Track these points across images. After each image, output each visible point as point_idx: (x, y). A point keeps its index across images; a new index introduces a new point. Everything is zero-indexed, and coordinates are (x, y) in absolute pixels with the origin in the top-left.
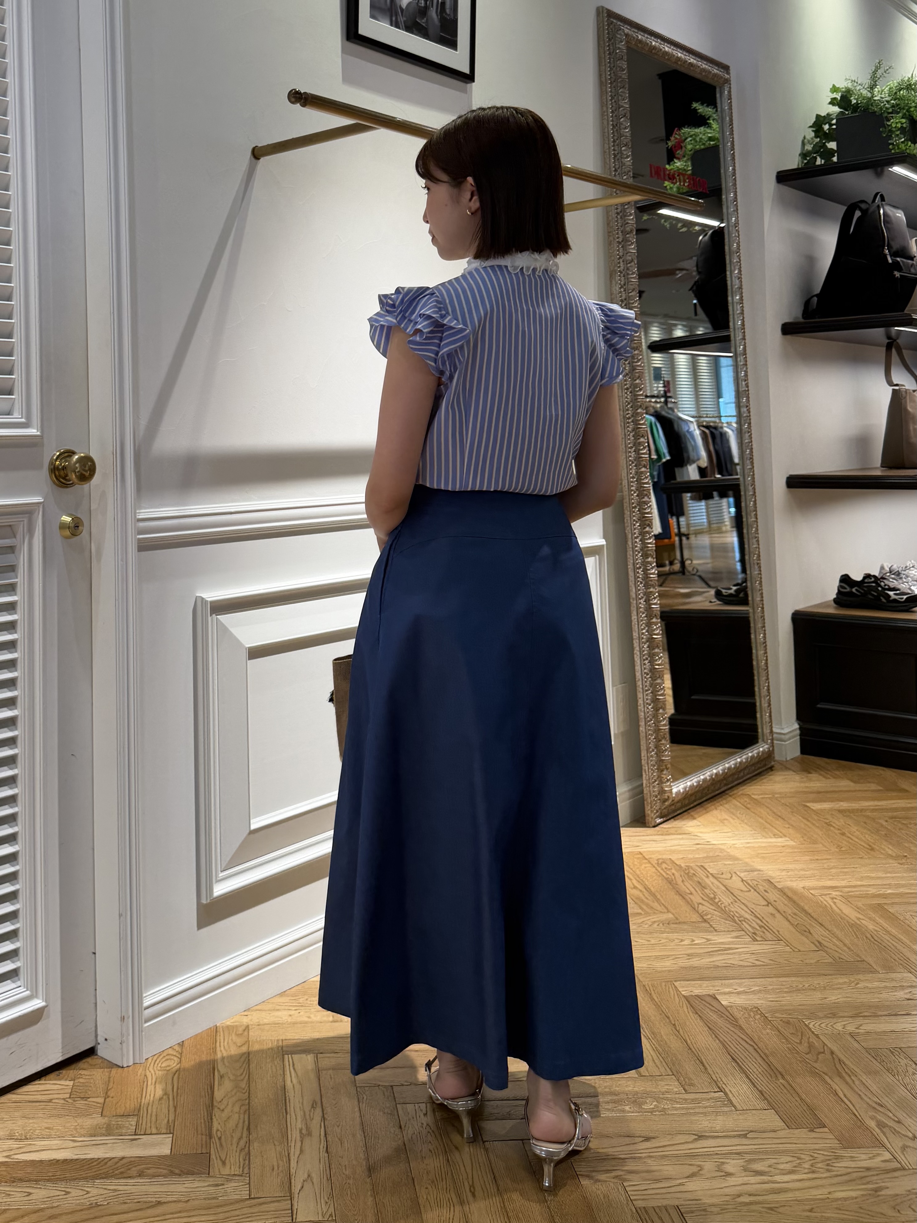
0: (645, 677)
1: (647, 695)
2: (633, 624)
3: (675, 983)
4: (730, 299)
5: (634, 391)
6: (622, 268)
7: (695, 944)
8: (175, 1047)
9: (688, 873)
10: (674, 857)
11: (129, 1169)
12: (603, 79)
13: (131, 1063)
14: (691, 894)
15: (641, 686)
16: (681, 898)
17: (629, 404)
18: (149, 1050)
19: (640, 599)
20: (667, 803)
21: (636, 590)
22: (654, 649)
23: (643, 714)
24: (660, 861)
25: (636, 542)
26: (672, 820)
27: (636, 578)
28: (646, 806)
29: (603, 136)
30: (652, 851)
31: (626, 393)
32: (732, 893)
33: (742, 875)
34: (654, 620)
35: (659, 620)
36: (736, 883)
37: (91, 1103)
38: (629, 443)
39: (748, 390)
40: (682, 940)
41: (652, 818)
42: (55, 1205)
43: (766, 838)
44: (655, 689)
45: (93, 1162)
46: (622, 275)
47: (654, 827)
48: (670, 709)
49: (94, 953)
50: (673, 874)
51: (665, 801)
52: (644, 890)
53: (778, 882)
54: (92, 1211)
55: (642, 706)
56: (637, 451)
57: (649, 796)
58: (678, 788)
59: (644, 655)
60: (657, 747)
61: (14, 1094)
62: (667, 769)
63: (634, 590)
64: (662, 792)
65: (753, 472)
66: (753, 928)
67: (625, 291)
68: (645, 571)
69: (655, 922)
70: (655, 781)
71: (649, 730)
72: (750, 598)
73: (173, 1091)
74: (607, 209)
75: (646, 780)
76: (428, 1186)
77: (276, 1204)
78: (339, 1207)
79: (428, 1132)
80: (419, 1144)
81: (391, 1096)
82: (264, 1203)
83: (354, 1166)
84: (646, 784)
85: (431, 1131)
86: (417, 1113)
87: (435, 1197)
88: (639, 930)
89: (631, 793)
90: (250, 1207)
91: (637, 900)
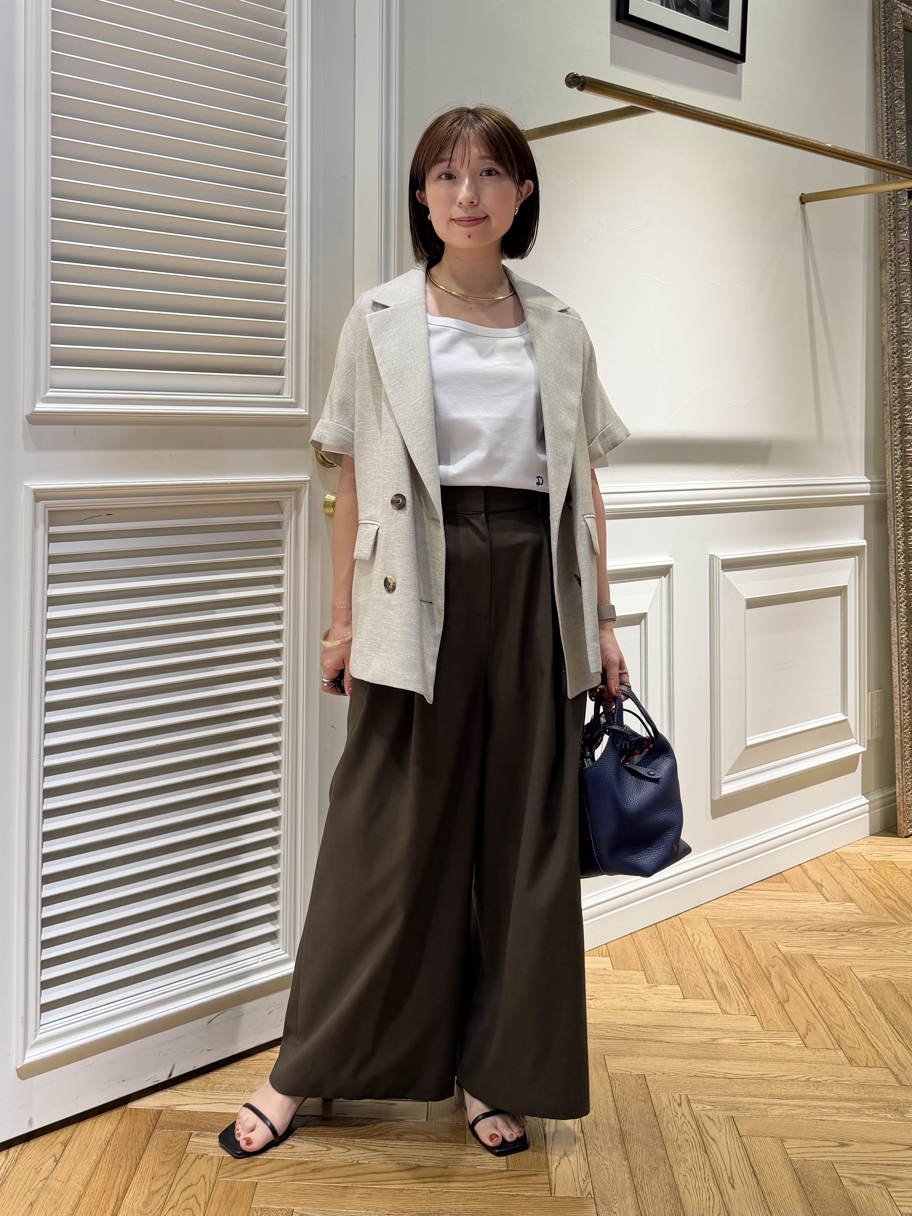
0: (903, 684)
2: (892, 628)
6: (893, 257)
12: (878, 60)
15: (898, 693)
21: (897, 593)
23: (899, 721)
25: (899, 544)
27: (898, 581)
28: (898, 815)
30: (905, 862)
41: (904, 829)
47: (906, 838)
54: (353, 1168)
55: (899, 713)
57: (902, 806)
63: (895, 595)
70: (909, 790)
75: (900, 789)
76: (686, 1174)
77: (535, 1178)
78: (597, 1186)
79: (684, 1122)
80: (675, 1134)
81: (644, 1084)
82: (522, 1176)
83: (610, 1149)
84: (899, 794)
85: (686, 1121)
86: (671, 1103)
87: (694, 1185)
88: (894, 940)
89: (882, 801)
90: (508, 1178)
91: (891, 910)
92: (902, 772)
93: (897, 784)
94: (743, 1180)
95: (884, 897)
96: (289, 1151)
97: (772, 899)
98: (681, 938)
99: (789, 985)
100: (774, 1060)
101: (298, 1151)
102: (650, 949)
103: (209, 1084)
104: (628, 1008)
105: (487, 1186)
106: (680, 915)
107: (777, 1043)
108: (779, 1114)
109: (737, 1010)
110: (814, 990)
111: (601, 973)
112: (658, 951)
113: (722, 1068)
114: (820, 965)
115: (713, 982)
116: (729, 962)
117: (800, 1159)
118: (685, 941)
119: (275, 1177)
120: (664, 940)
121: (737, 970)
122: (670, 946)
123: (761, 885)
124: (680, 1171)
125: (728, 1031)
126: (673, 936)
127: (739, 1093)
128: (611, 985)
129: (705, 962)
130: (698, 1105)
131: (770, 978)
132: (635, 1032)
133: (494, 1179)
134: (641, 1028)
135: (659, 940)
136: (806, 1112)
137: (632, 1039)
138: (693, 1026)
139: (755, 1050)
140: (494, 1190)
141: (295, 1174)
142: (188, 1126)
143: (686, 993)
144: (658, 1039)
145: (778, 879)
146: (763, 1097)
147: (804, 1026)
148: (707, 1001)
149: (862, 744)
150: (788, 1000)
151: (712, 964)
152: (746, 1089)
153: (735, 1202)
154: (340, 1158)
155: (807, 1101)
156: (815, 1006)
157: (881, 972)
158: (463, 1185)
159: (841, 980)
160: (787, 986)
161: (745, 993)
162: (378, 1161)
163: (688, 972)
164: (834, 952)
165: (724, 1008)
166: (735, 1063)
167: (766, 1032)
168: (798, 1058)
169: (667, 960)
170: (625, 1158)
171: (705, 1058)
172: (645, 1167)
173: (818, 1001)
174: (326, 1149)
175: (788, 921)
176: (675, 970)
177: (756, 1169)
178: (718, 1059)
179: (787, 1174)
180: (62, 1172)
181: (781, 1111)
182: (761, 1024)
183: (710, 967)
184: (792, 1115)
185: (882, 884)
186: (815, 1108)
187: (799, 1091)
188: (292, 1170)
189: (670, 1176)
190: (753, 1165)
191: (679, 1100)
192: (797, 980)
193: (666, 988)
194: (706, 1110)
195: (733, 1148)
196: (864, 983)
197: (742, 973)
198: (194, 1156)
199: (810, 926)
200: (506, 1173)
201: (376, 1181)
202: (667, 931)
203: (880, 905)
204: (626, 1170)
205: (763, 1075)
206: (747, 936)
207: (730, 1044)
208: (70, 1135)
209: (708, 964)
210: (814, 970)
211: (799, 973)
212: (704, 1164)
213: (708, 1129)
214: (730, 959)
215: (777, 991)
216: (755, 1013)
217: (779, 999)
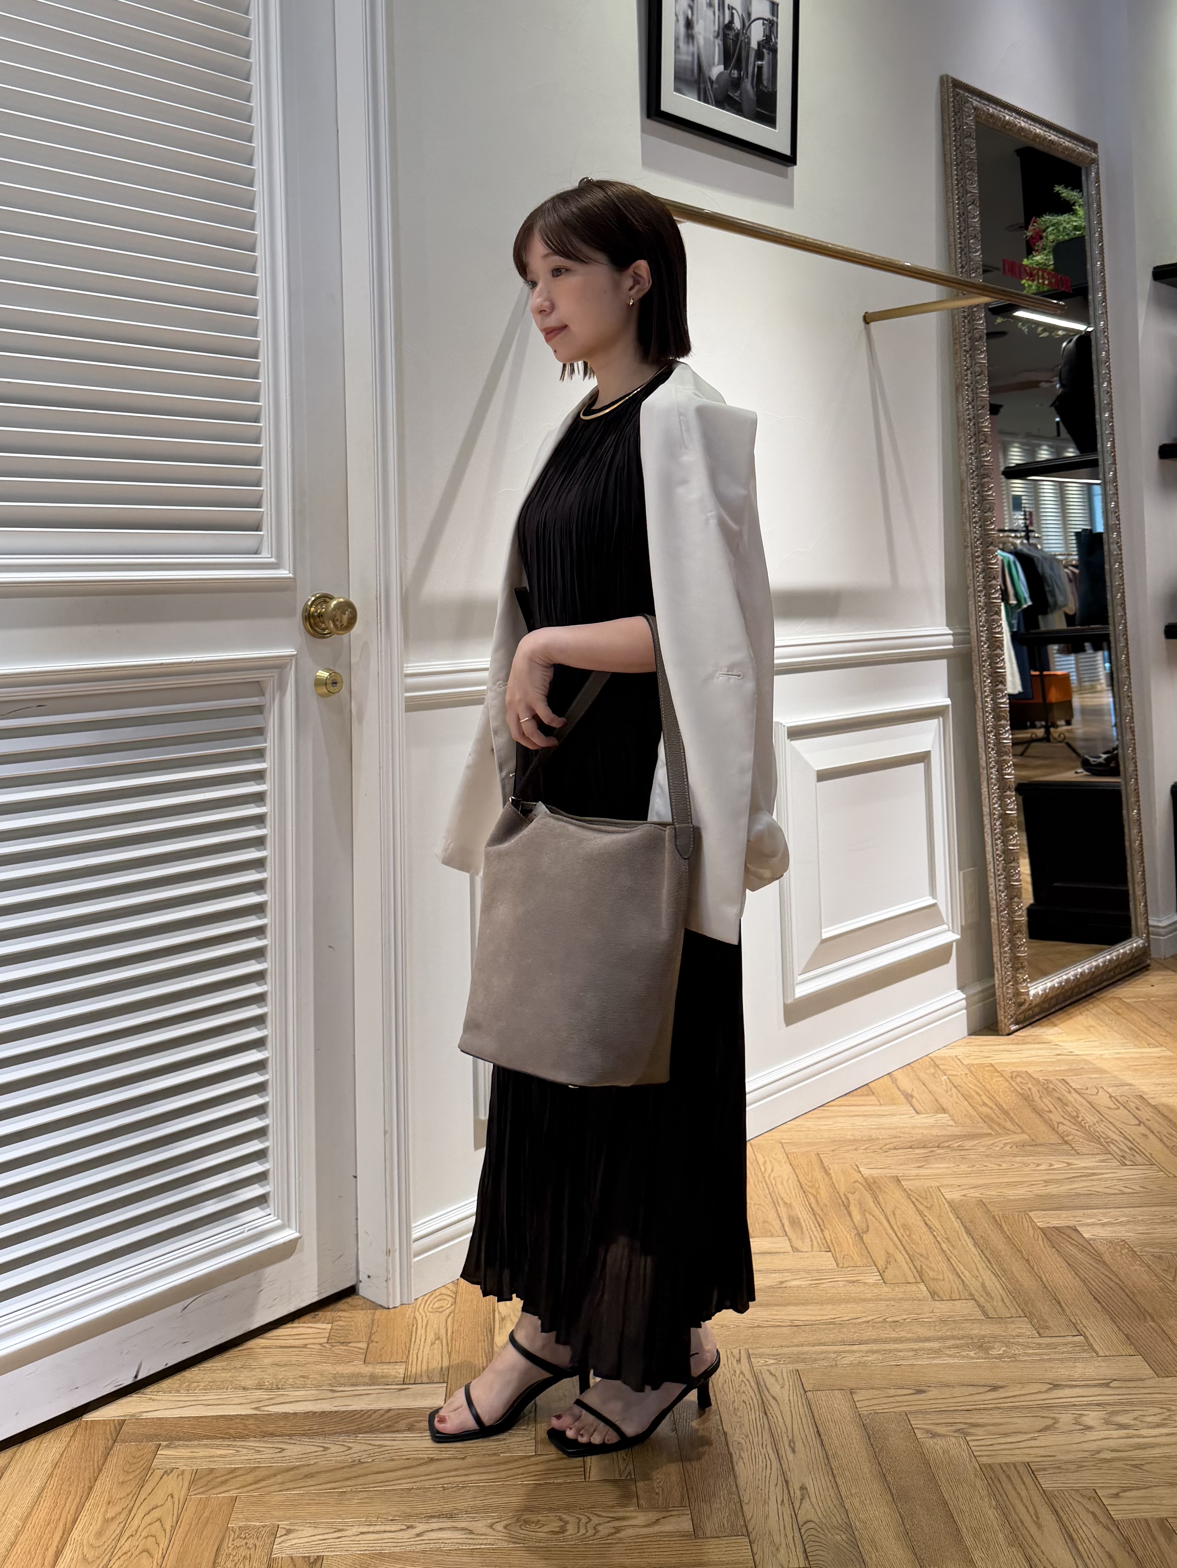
0: (997, 860)
1: (999, 880)
2: (983, 797)
3: (1031, 1214)
4: (1097, 416)
5: (985, 525)
6: (968, 382)
7: (1054, 1169)
8: (449, 1286)
9: (1047, 1088)
10: (1031, 1070)
11: (397, 1422)
12: (948, 160)
13: (398, 1304)
14: (1050, 1112)
15: (992, 870)
16: (1038, 1115)
17: (978, 540)
18: (420, 1288)
19: (991, 768)
20: (1023, 1008)
21: (987, 757)
22: (1007, 827)
23: (994, 903)
24: (1014, 1074)
25: (986, 702)
26: (1029, 1027)
27: (986, 743)
28: (998, 1009)
29: (948, 226)
30: (1005, 1063)
31: (975, 527)
32: (1098, 1111)
33: (1110, 1090)
34: (1008, 793)
35: (1014, 793)
36: (1103, 1100)
37: (351, 1348)
38: (979, 586)
39: (1119, 524)
40: (1038, 1165)
41: (1006, 1025)
42: (312, 1462)
43: (1139, 1047)
44: (1009, 874)
45: (355, 1415)
46: (970, 389)
47: (1009, 1034)
48: (1028, 898)
49: (355, 1177)
50: (1030, 1089)
51: (1021, 1004)
52: (994, 1107)
53: (1153, 1098)
54: (354, 1469)
55: (994, 893)
56: (988, 596)
57: (1002, 999)
58: (1037, 989)
59: (996, 834)
60: (1011, 941)
61: (263, 1338)
62: (1023, 967)
63: (984, 758)
64: (1017, 994)
65: (1125, 620)
66: (1121, 1150)
67: (973, 408)
68: (998, 735)
69: (1008, 1143)
70: (1009, 981)
71: (1002, 921)
72: (1122, 768)
73: (447, 1334)
74: (953, 312)
75: (999, 980)
76: (742, 1441)
78: (638, 1465)
79: (742, 1381)
80: (731, 1393)
82: (552, 1460)
84: (999, 985)
85: (745, 1380)
86: (729, 1358)
87: (749, 1453)
88: (989, 1153)
89: (981, 995)
90: (536, 1464)
91: (986, 1119)
92: (1001, 962)
93: (996, 975)
94: (805, 1443)
95: (981, 1106)
97: (856, 1116)
99: (870, 1214)
100: (847, 1301)
105: (511, 1476)
107: (852, 1280)
108: (849, 1363)
109: (810, 1247)
110: (897, 1216)
113: (788, 1315)
114: (905, 1187)
115: (784, 1217)
116: (804, 1192)
117: (870, 1412)
119: (259, 1488)
121: (812, 1200)
123: (845, 1100)
124: (735, 1438)
125: (798, 1271)
127: (806, 1341)
129: (775, 1192)
130: (759, 1359)
131: (849, 1207)
133: (520, 1467)
136: (880, 1358)
140: (519, 1480)
141: (283, 1483)
145: (865, 1092)
146: (834, 1344)
147: (884, 1258)
148: (776, 1238)
149: (956, 931)
150: (868, 1231)
151: (784, 1196)
152: (815, 1337)
153: (795, 1469)
155: (882, 1345)
156: (896, 1235)
157: (973, 1190)
159: (928, 1203)
160: (867, 1214)
161: (820, 1226)
164: (922, 1171)
165: (795, 1246)
166: (804, 1307)
167: (839, 1269)
168: (874, 1296)
170: (673, 1428)
173: (901, 1230)
174: (324, 1449)
175: (873, 1139)
177: (821, 1430)
178: (786, 1305)
179: (855, 1431)
181: (852, 1359)
182: (836, 1261)
183: (781, 1197)
184: (864, 1364)
185: (977, 1089)
186: (890, 1352)
187: (874, 1334)
188: (279, 1478)
189: (724, 1446)
190: (818, 1424)
191: (738, 1354)
192: (878, 1206)
194: (768, 1365)
195: (796, 1406)
196: (953, 1205)
197: (818, 1203)
199: (897, 1144)
200: (533, 1459)
203: (975, 1113)
204: (673, 1441)
205: (834, 1319)
206: (826, 1160)
207: (799, 1287)
209: (778, 1194)
210: (898, 1194)
211: (880, 1197)
212: (763, 1428)
213: (768, 1387)
214: (805, 1186)
215: (855, 1221)
216: (829, 1248)
217: (856, 1229)
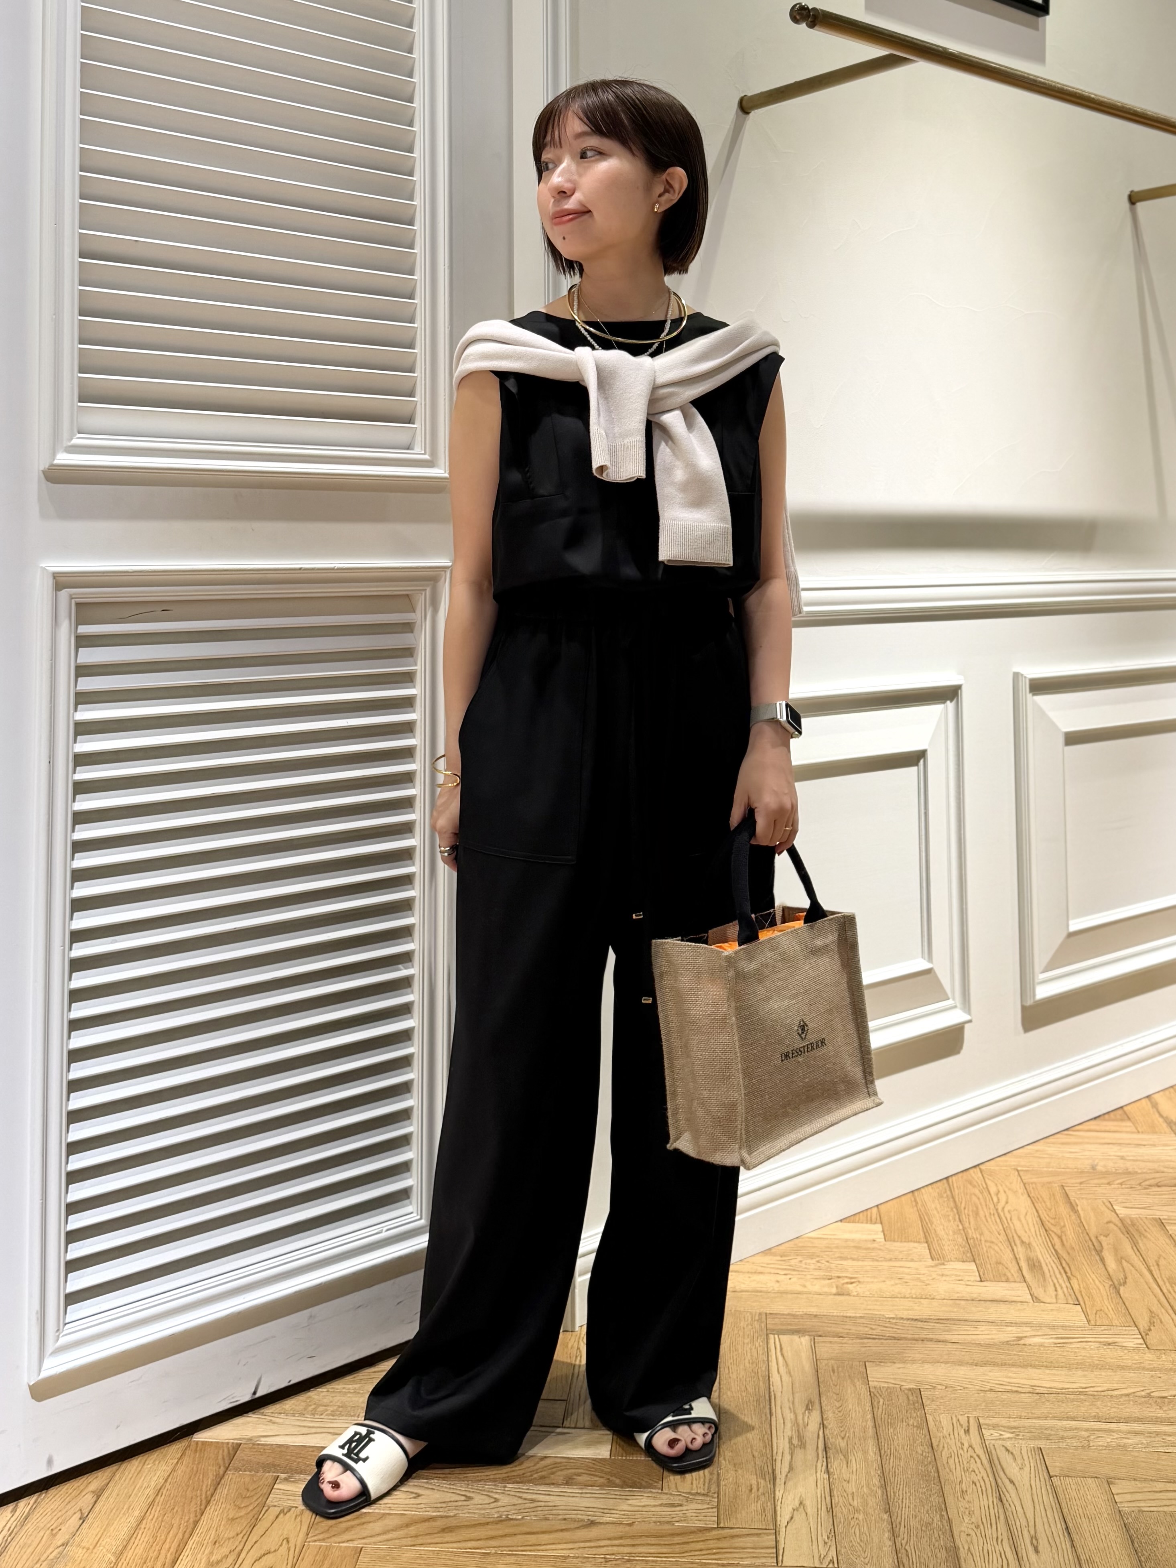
42: (448, 1513)
76: (971, 1532)
77: (755, 1539)
78: (843, 1551)
79: (971, 1457)
80: (958, 1473)
81: (918, 1402)
82: (737, 1536)
83: (865, 1496)
85: (975, 1456)
86: (955, 1428)
87: (981, 1549)
90: (718, 1539)
94: (1051, 1541)
96: (413, 1501)
97: (1109, 1144)
98: (981, 1196)
99: (1128, 1262)
100: (1102, 1366)
101: (424, 1501)
102: (938, 1213)
103: (311, 1405)
104: (902, 1295)
105: (686, 1552)
106: (981, 1167)
107: (1106, 1342)
108: (1106, 1444)
109: (1054, 1297)
110: (1162, 1268)
111: (870, 1245)
112: (949, 1216)
113: (1030, 1379)
114: (1170, 1232)
115: (1022, 1259)
116: (1046, 1230)
117: (1133, 1509)
118: (986, 1202)
119: (388, 1540)
120: (957, 1199)
121: (1056, 1240)
122: (965, 1208)
123: (1093, 1125)
124: (963, 1527)
125: (1040, 1326)
126: (971, 1194)
127: (1051, 1414)
128: (880, 1263)
129: (1013, 1231)
130: (992, 1432)
131: (1101, 1251)
132: (910, 1328)
133: (698, 1542)
134: (919, 1323)
135: (951, 1200)
136: (1145, 1442)
137: (906, 1339)
138: (991, 1320)
139: (1076, 1352)
140: (696, 1558)
141: (416, 1536)
142: (274, 1466)
143: (984, 1274)
144: (941, 1338)
145: (1118, 1117)
146: (1085, 1419)
147: (1147, 1319)
148: (1013, 1285)
150: (1125, 1283)
151: (1021, 1233)
152: (1062, 1409)
154: (483, 1512)
155: (1146, 1425)
156: (1160, 1289)
158: (653, 1550)
160: (1125, 1263)
161: (1066, 1274)
162: (535, 1516)
163: (988, 1244)
165: (1036, 1295)
166: (1048, 1371)
167: (1091, 1327)
168: (1135, 1364)
169: (961, 1227)
170: (885, 1509)
171: (1005, 1364)
172: (913, 1523)
173: (1168, 1284)
174: (463, 1498)
175: (1130, 1173)
176: (971, 1242)
177: (1070, 1525)
178: (1026, 1365)
179: (1114, 1531)
180: (90, 1533)
181: (1109, 1440)
182: (1086, 1316)
183: (1019, 1237)
184: (1124, 1447)
186: (1157, 1435)
187: (1136, 1411)
188: (412, 1530)
189: (948, 1536)
190: (1066, 1519)
191: (967, 1424)
192: (1138, 1253)
193: (955, 1267)
194: (1004, 1440)
195: (1039, 1494)
197: (1063, 1245)
198: (278, 1510)
199: (1159, 1180)
200: (714, 1533)
201: (531, 1546)
202: (962, 1187)
204: (885, 1525)
205: (1086, 1388)
206: (1073, 1194)
207: (1042, 1345)
208: (108, 1480)
209: (1016, 1233)
210: (1163, 1240)
211: (1141, 1245)
212: (997, 1518)
213: (1004, 1467)
214: (1048, 1225)
215: (1110, 1270)
216: (1078, 1301)
217: (1112, 1281)
